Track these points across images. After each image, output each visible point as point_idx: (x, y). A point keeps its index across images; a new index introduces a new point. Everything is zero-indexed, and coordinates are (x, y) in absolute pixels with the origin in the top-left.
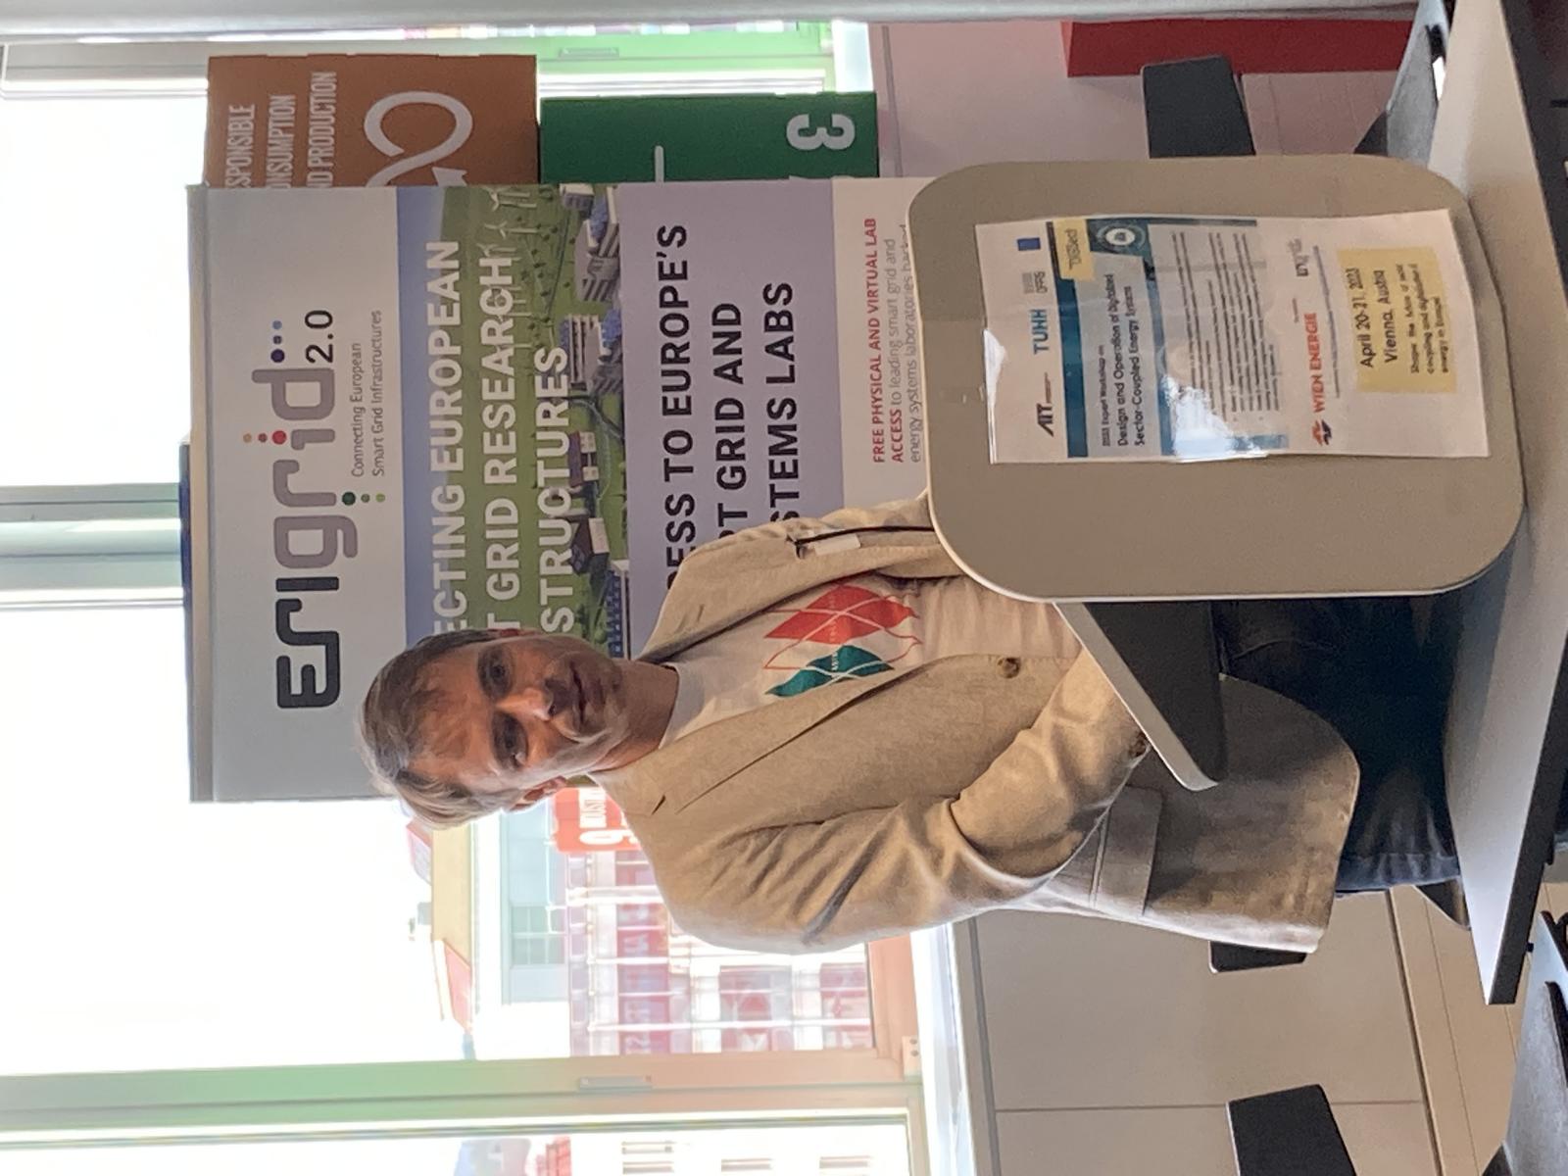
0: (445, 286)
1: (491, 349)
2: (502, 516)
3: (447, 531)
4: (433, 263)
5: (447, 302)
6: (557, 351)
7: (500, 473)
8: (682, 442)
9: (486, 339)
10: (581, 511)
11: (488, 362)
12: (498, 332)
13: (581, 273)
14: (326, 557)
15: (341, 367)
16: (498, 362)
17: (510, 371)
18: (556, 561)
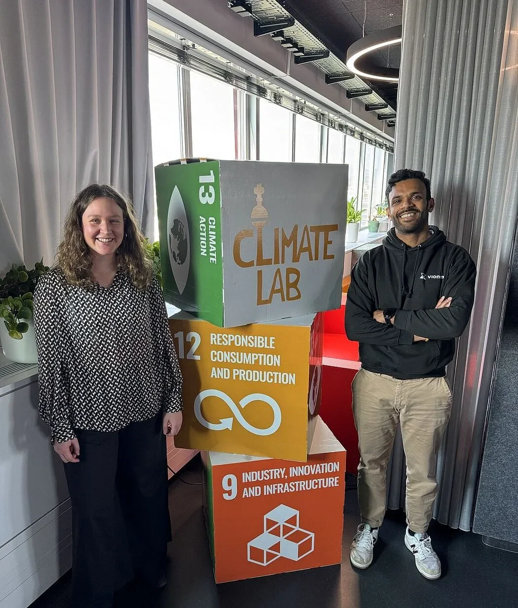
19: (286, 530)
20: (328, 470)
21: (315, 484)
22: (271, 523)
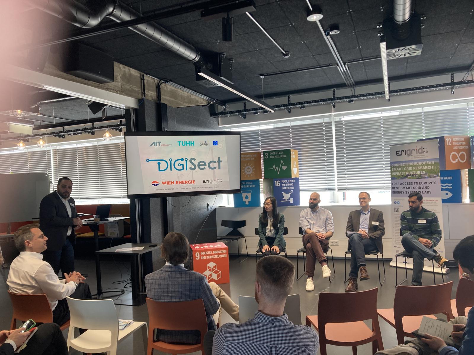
0: (430, 163)
1: (425, 167)
2: (411, 168)
3: (410, 164)
4: (432, 162)
5: (429, 163)
6: (425, 173)
7: (414, 168)
8: (417, 184)
9: (426, 167)
10: (411, 175)
11: (424, 167)
12: (426, 168)
13: (432, 175)
14: (408, 154)
15: (423, 154)
16: (424, 168)
17: (423, 169)
18: (407, 173)
19: (213, 270)
20: (223, 252)
21: (220, 256)
22: (209, 267)
